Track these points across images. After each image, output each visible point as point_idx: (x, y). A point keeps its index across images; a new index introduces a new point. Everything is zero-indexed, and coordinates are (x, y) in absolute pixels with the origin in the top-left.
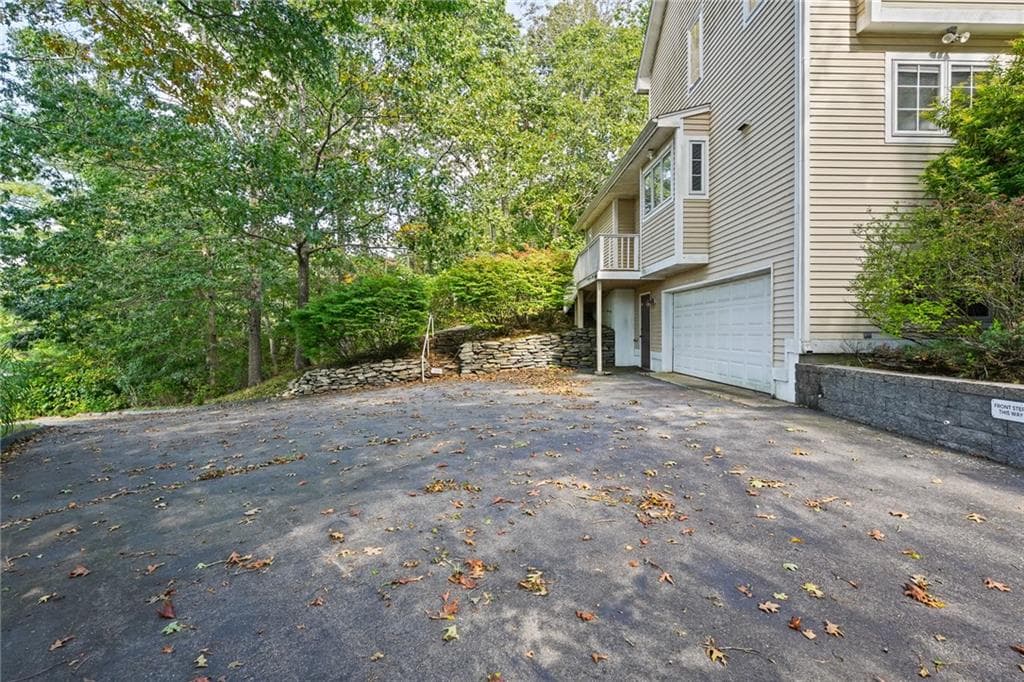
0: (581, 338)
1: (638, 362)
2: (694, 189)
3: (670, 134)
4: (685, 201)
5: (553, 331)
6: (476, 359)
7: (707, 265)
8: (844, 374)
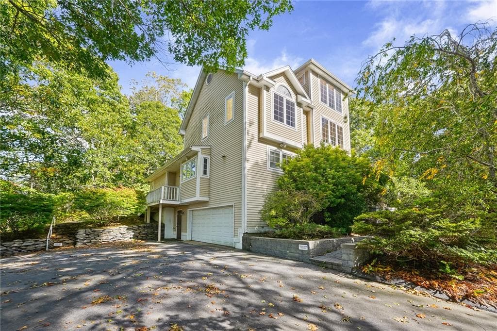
0: (149, 227)
1: (175, 237)
2: (204, 174)
3: (196, 153)
4: (201, 178)
5: (134, 224)
6: (86, 238)
7: (208, 201)
8: (258, 239)
